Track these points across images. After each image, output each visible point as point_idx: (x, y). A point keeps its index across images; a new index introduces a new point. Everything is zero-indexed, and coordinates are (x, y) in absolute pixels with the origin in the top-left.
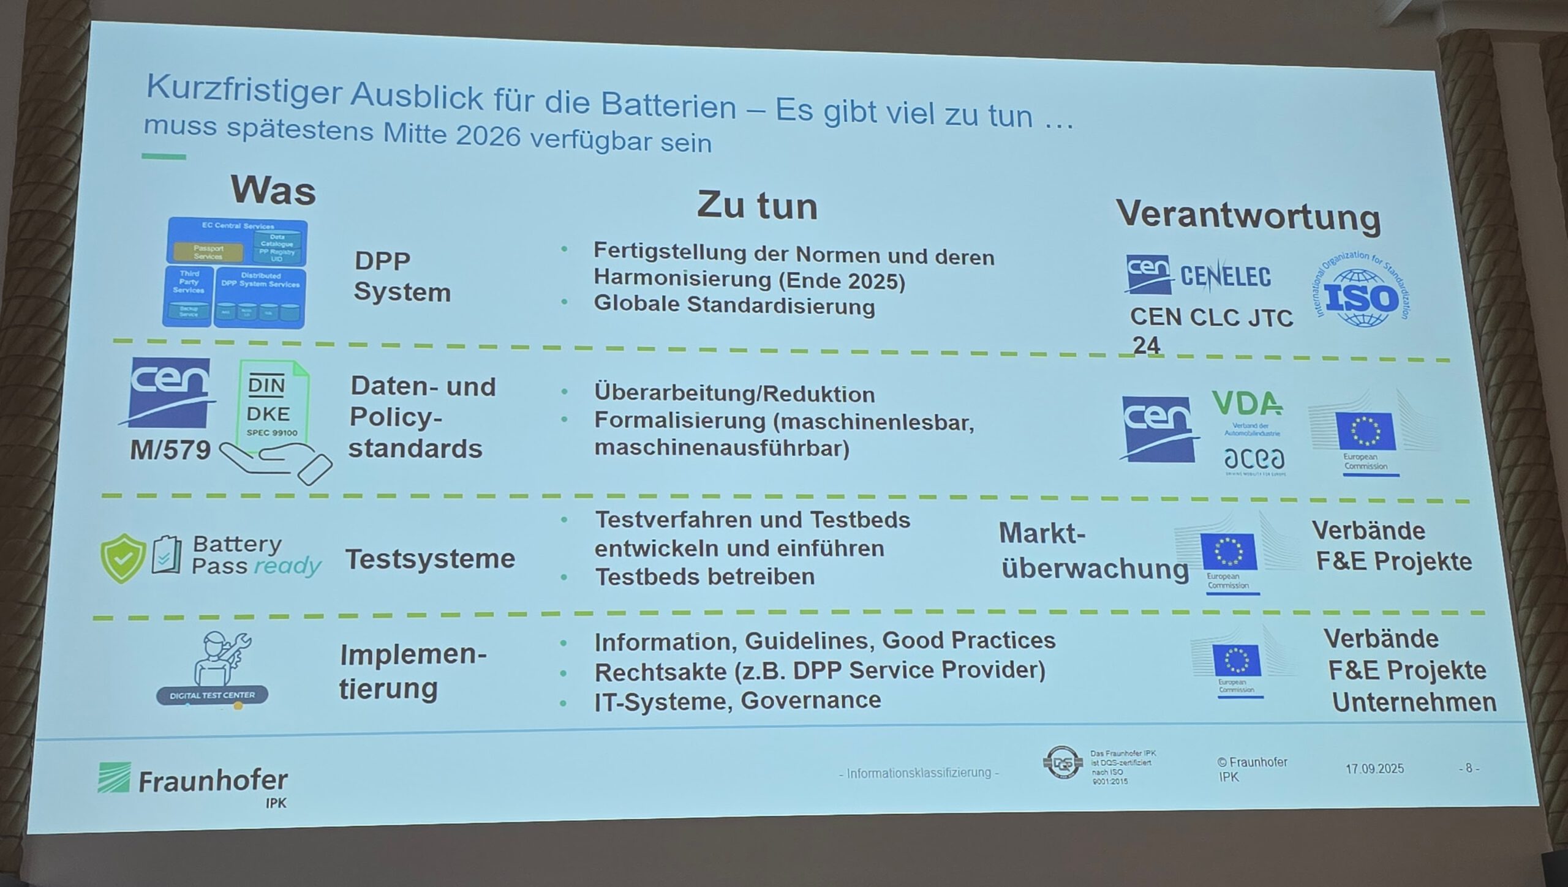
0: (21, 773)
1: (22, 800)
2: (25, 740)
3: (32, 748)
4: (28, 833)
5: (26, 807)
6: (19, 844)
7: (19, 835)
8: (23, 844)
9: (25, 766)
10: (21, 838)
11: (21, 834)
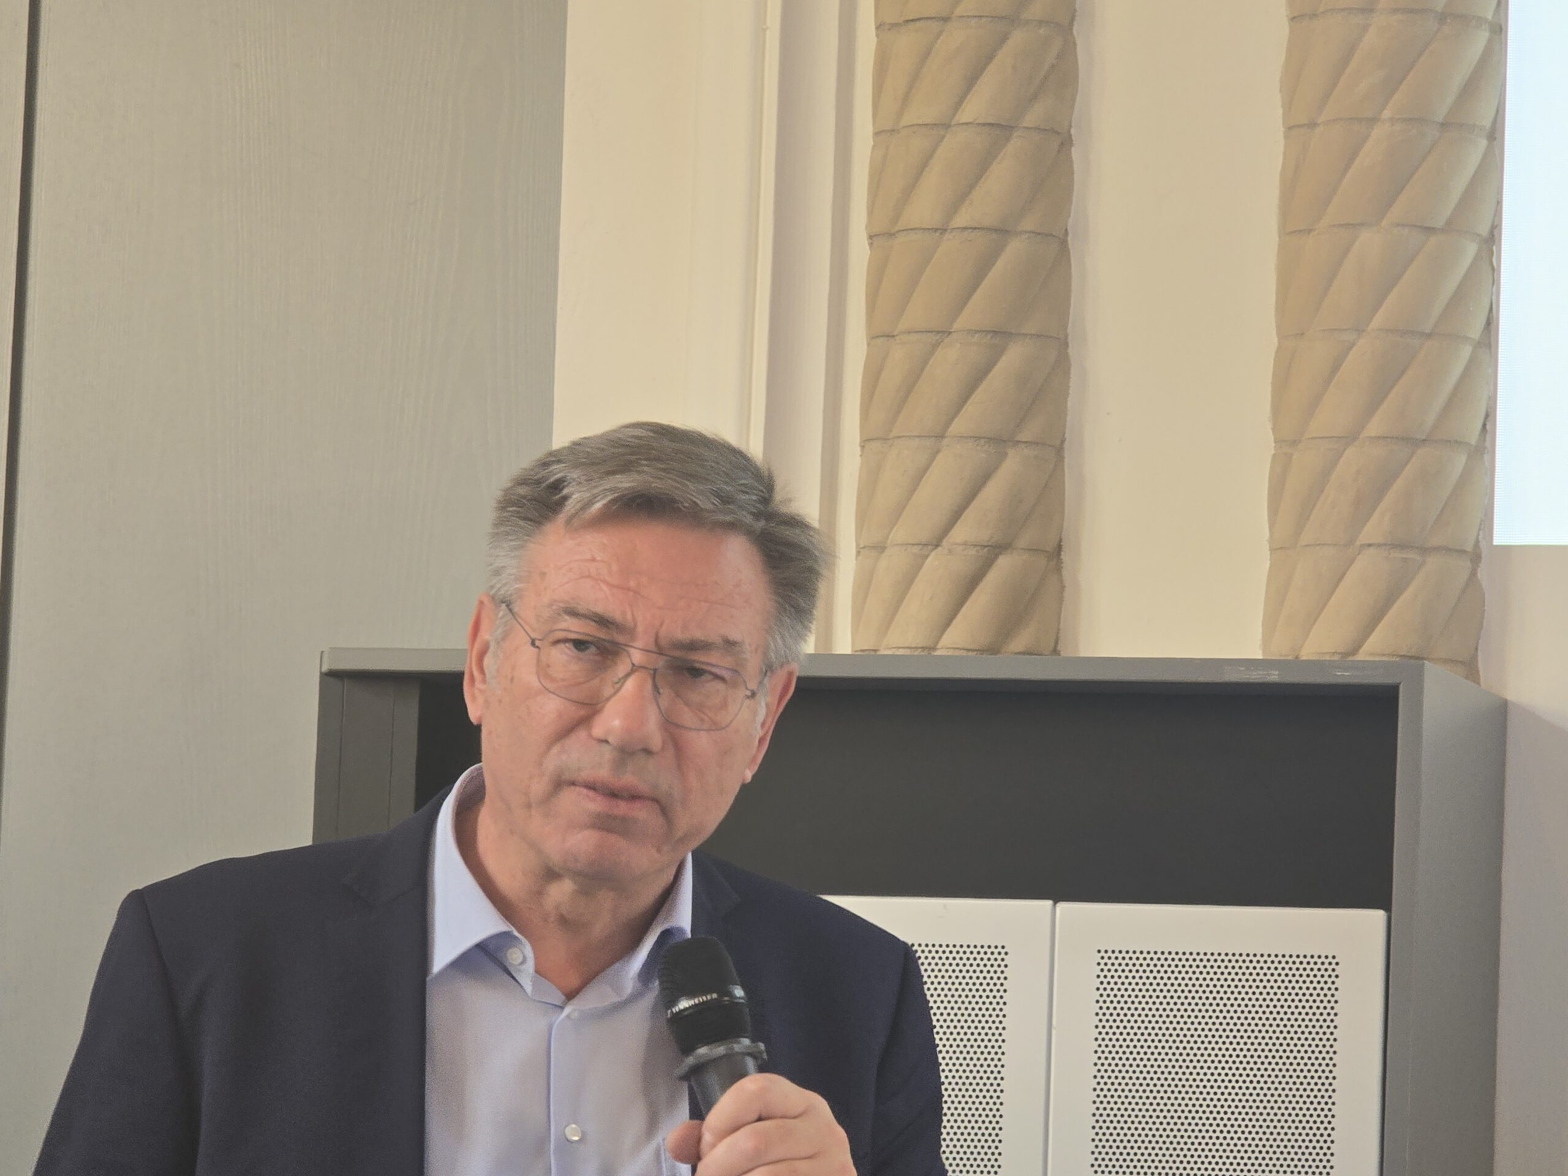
0: (1466, 351)
1: (1473, 440)
2: (1471, 249)
3: (1495, 271)
4: (1498, 540)
5: (1486, 457)
6: (1473, 573)
7: (1469, 548)
8: (1482, 574)
9: (1475, 331)
10: (1476, 558)
11: (1477, 544)
